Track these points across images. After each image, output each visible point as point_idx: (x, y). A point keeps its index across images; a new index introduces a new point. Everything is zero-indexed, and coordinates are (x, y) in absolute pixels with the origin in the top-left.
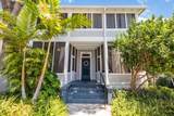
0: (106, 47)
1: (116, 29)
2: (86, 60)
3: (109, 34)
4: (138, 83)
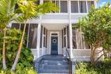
1: (79, 14)
2: (54, 39)
4: (96, 57)
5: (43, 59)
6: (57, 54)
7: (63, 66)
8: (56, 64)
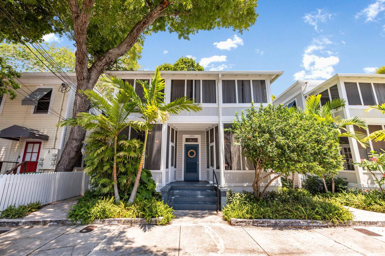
0: (222, 130)
1: (238, 105)
2: (191, 149)
3: (227, 112)
5: (172, 189)
6: (197, 181)
7: (208, 199)
8: (195, 196)
